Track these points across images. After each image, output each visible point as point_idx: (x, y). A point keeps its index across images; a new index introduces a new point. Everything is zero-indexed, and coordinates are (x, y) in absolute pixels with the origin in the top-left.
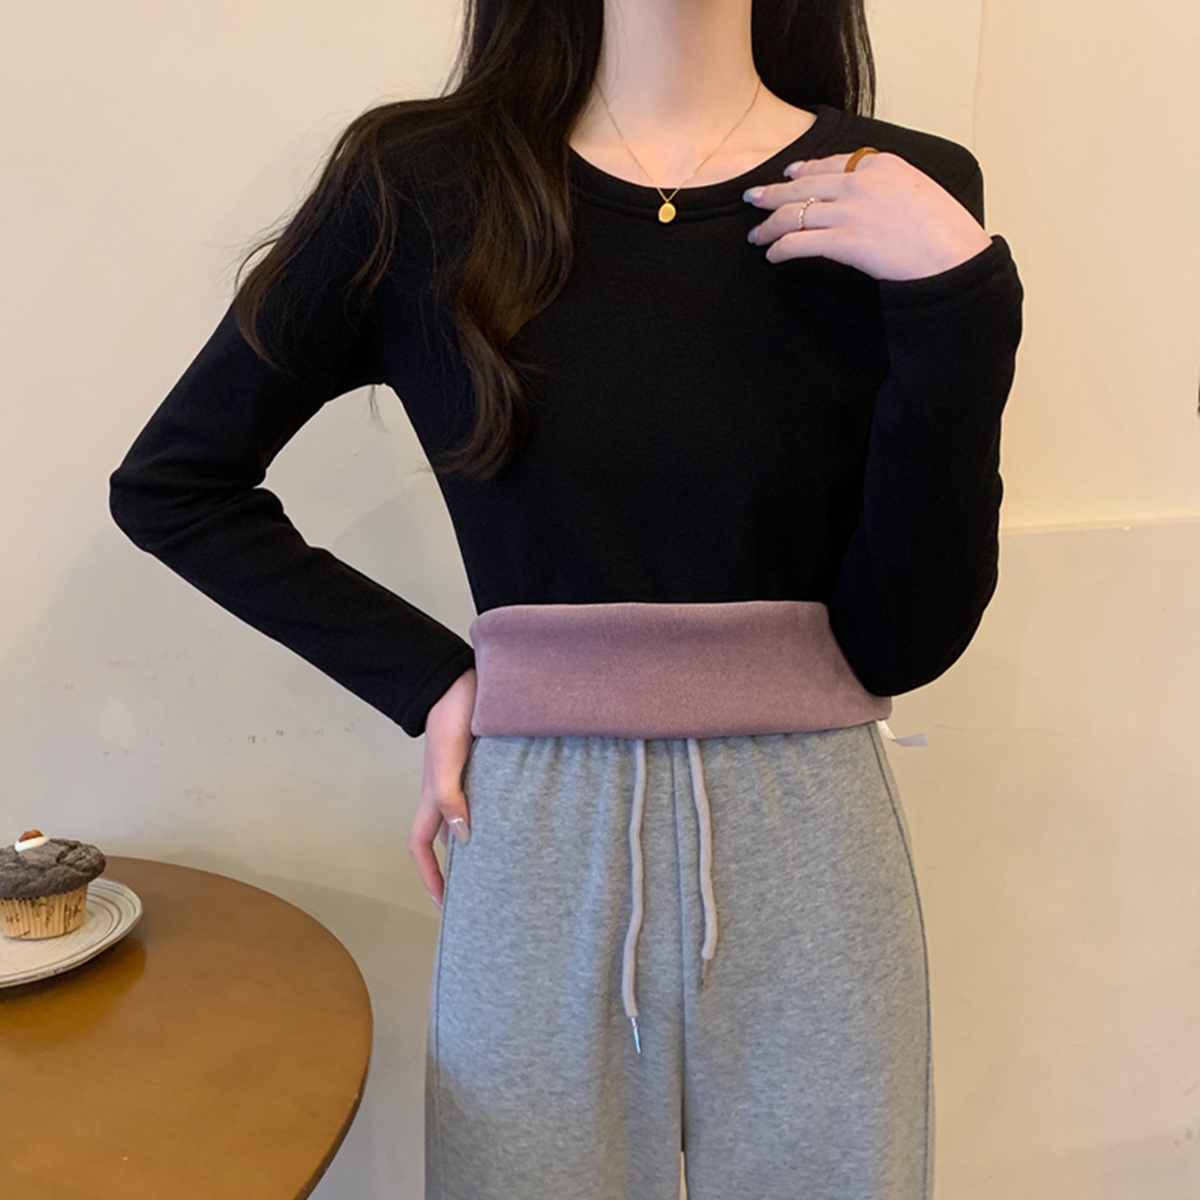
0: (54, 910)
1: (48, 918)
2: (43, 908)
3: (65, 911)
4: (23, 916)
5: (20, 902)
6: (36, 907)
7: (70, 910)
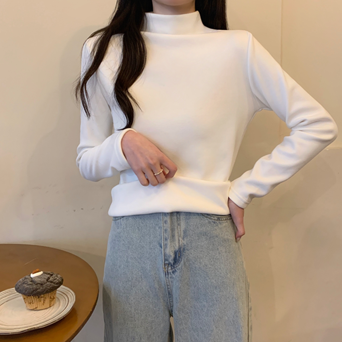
0: (46, 299)
1: (44, 302)
2: (42, 299)
3: (50, 299)
4: (35, 302)
5: (34, 297)
6: (40, 298)
7: (52, 298)
